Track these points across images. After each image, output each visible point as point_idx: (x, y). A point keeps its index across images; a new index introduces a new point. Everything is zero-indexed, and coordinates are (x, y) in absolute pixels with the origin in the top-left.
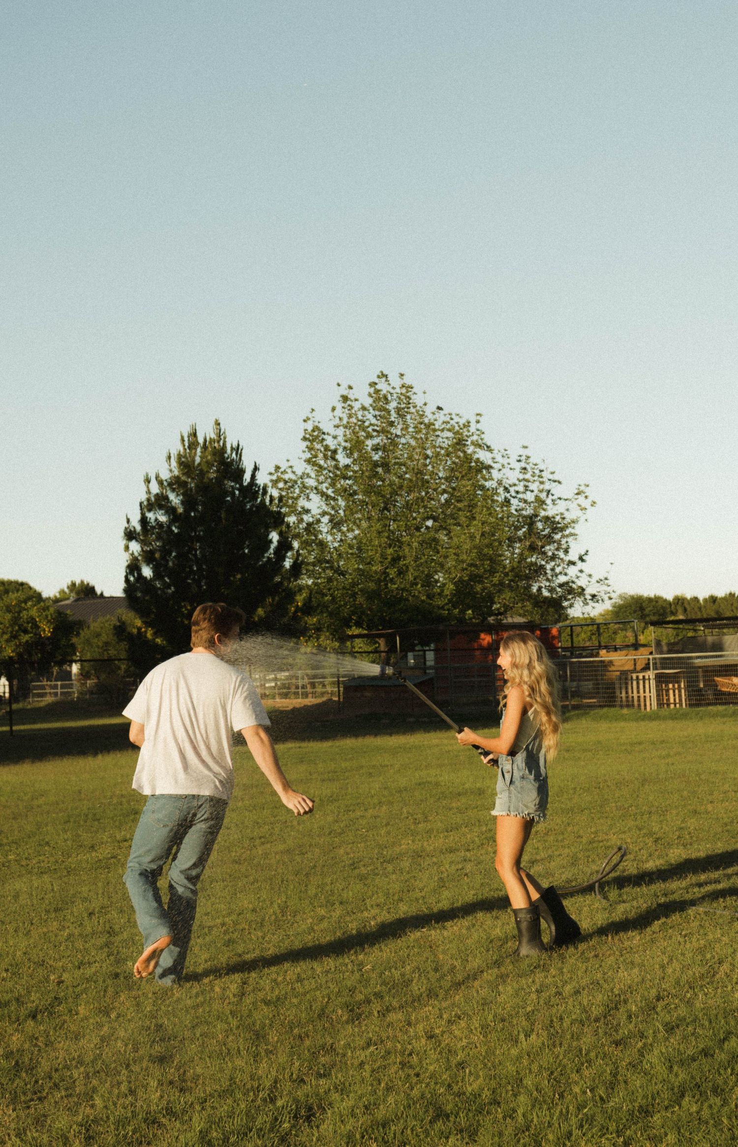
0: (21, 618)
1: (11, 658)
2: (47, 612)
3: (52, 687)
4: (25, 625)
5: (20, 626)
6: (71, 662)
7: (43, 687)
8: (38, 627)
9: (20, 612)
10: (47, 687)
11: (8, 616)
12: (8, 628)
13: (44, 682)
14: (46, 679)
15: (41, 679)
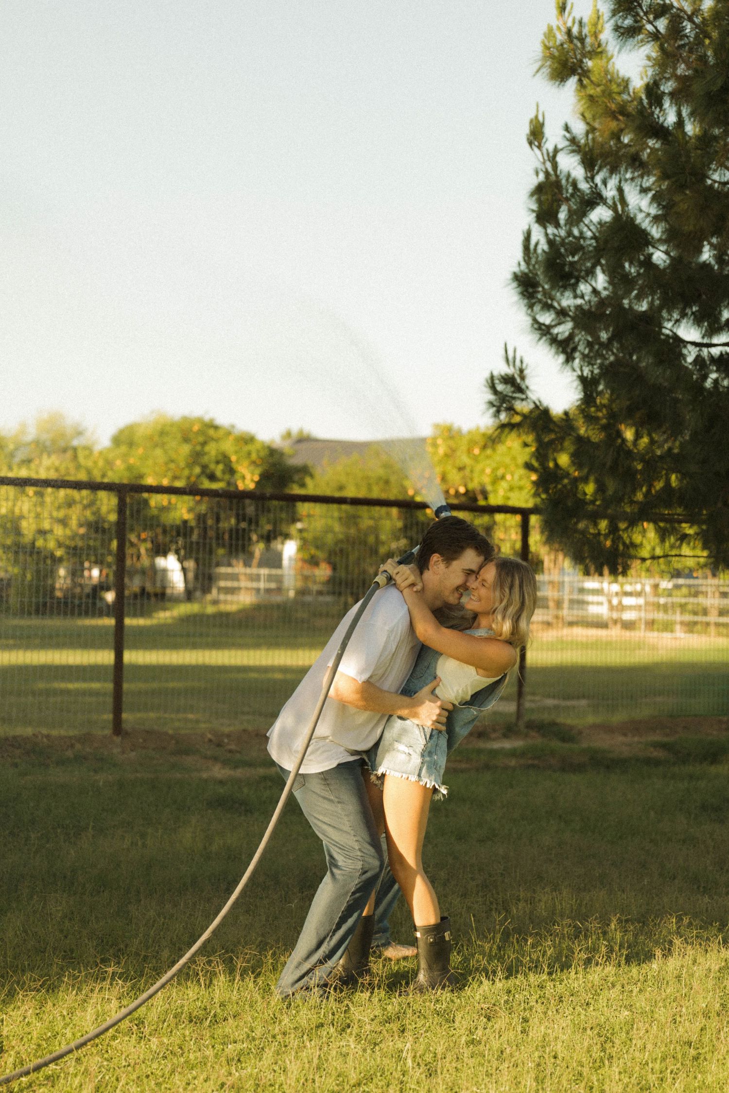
0: (205, 454)
1: (185, 522)
2: (250, 447)
3: (250, 577)
4: (212, 466)
5: (204, 467)
6: (287, 536)
7: (235, 577)
8: (232, 471)
9: (204, 444)
10: (242, 577)
11: (186, 449)
12: (183, 469)
13: (239, 568)
14: (241, 564)
15: (234, 562)
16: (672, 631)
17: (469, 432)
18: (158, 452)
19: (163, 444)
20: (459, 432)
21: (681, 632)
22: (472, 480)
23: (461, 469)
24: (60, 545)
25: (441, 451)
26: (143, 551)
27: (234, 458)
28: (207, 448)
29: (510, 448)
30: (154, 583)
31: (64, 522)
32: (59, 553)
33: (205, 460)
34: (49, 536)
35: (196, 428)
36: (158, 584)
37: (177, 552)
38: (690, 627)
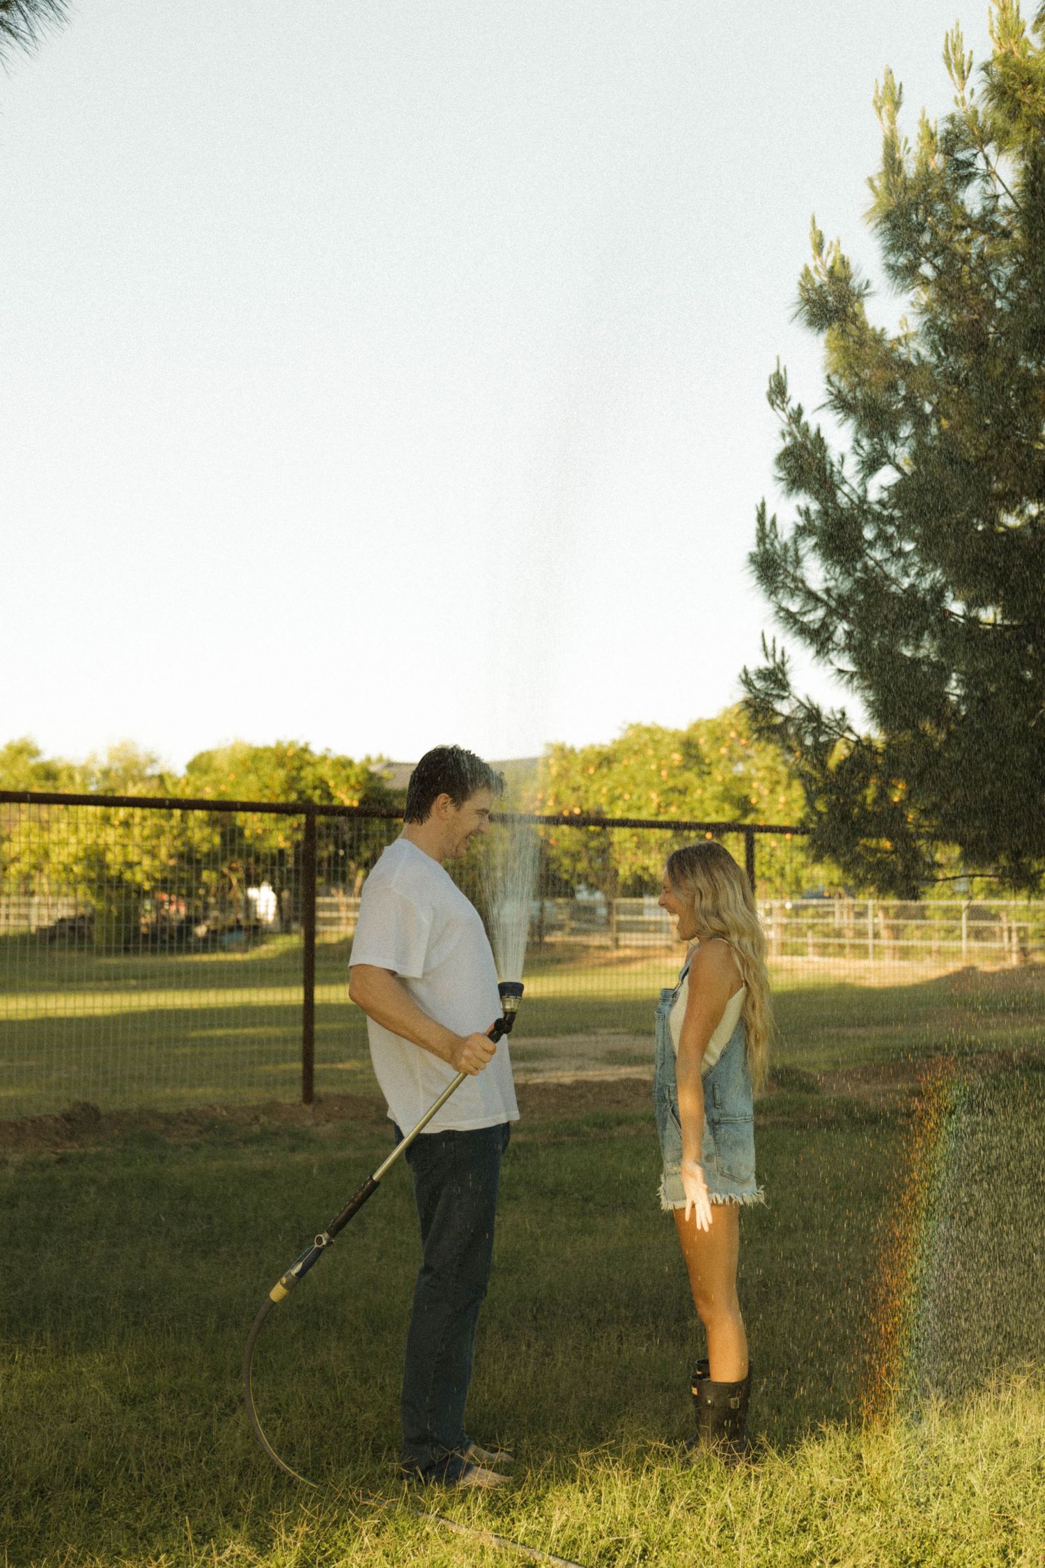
0: (301, 779)
1: (281, 851)
2: (349, 771)
3: (348, 906)
4: (309, 792)
5: (301, 793)
7: (335, 907)
8: (329, 797)
9: (300, 768)
10: (343, 908)
11: (281, 774)
13: (339, 898)
14: (341, 892)
15: (333, 891)
16: (802, 955)
17: (582, 751)
18: (252, 777)
19: (257, 770)
20: (572, 750)
21: (814, 954)
22: (587, 800)
23: (575, 789)
24: (149, 877)
25: (554, 770)
26: (235, 882)
27: (331, 783)
28: (303, 774)
29: (626, 766)
30: (248, 917)
31: (153, 854)
32: (147, 886)
33: (302, 785)
34: (137, 869)
35: (290, 753)
36: (252, 916)
37: (272, 883)
38: (823, 950)
